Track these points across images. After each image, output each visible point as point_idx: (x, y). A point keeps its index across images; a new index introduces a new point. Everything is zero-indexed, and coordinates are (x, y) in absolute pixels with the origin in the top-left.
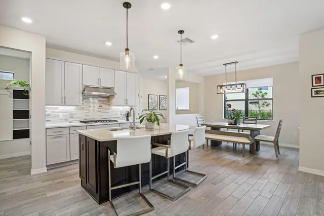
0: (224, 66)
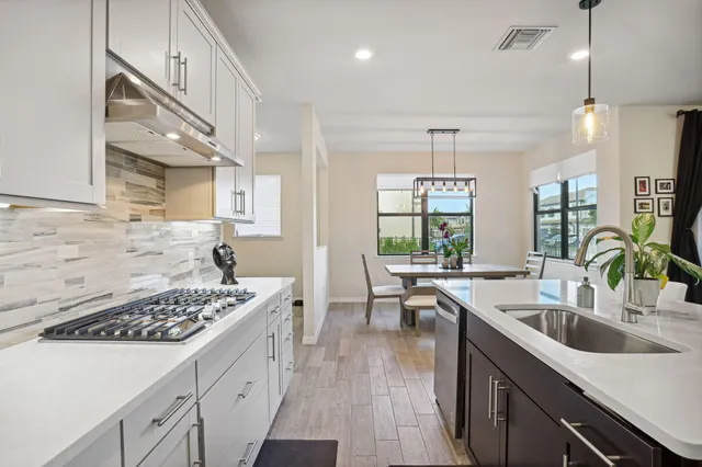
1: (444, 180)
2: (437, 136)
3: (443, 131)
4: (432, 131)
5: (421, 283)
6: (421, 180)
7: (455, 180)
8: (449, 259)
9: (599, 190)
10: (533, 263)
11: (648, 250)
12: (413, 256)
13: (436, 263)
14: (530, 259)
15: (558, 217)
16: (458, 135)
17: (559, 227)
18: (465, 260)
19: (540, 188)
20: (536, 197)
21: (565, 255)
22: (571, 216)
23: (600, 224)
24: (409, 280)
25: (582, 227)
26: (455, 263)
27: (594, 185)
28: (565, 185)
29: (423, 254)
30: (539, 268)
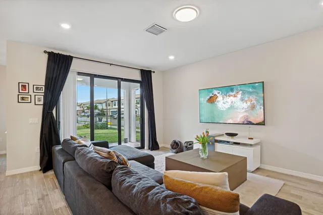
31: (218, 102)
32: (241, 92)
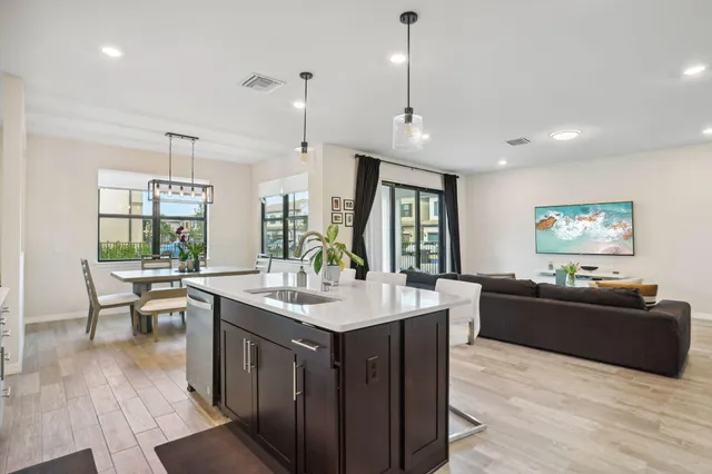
0: (168, 138)
1: (182, 185)
2: (175, 140)
3: (182, 136)
4: (171, 134)
5: (155, 287)
6: (157, 183)
7: (193, 186)
8: (186, 263)
9: (311, 202)
10: (262, 263)
11: (335, 247)
12: (144, 262)
13: (170, 267)
14: (259, 260)
15: (279, 225)
16: (197, 141)
17: (281, 233)
18: (202, 263)
19: (267, 199)
20: (263, 205)
21: (286, 256)
22: (290, 225)
23: (310, 230)
24: (142, 286)
25: (298, 233)
26: (191, 266)
27: (307, 197)
28: (286, 198)
29: (154, 258)
30: (267, 267)
31: (557, 227)
32: (603, 214)
